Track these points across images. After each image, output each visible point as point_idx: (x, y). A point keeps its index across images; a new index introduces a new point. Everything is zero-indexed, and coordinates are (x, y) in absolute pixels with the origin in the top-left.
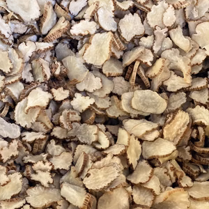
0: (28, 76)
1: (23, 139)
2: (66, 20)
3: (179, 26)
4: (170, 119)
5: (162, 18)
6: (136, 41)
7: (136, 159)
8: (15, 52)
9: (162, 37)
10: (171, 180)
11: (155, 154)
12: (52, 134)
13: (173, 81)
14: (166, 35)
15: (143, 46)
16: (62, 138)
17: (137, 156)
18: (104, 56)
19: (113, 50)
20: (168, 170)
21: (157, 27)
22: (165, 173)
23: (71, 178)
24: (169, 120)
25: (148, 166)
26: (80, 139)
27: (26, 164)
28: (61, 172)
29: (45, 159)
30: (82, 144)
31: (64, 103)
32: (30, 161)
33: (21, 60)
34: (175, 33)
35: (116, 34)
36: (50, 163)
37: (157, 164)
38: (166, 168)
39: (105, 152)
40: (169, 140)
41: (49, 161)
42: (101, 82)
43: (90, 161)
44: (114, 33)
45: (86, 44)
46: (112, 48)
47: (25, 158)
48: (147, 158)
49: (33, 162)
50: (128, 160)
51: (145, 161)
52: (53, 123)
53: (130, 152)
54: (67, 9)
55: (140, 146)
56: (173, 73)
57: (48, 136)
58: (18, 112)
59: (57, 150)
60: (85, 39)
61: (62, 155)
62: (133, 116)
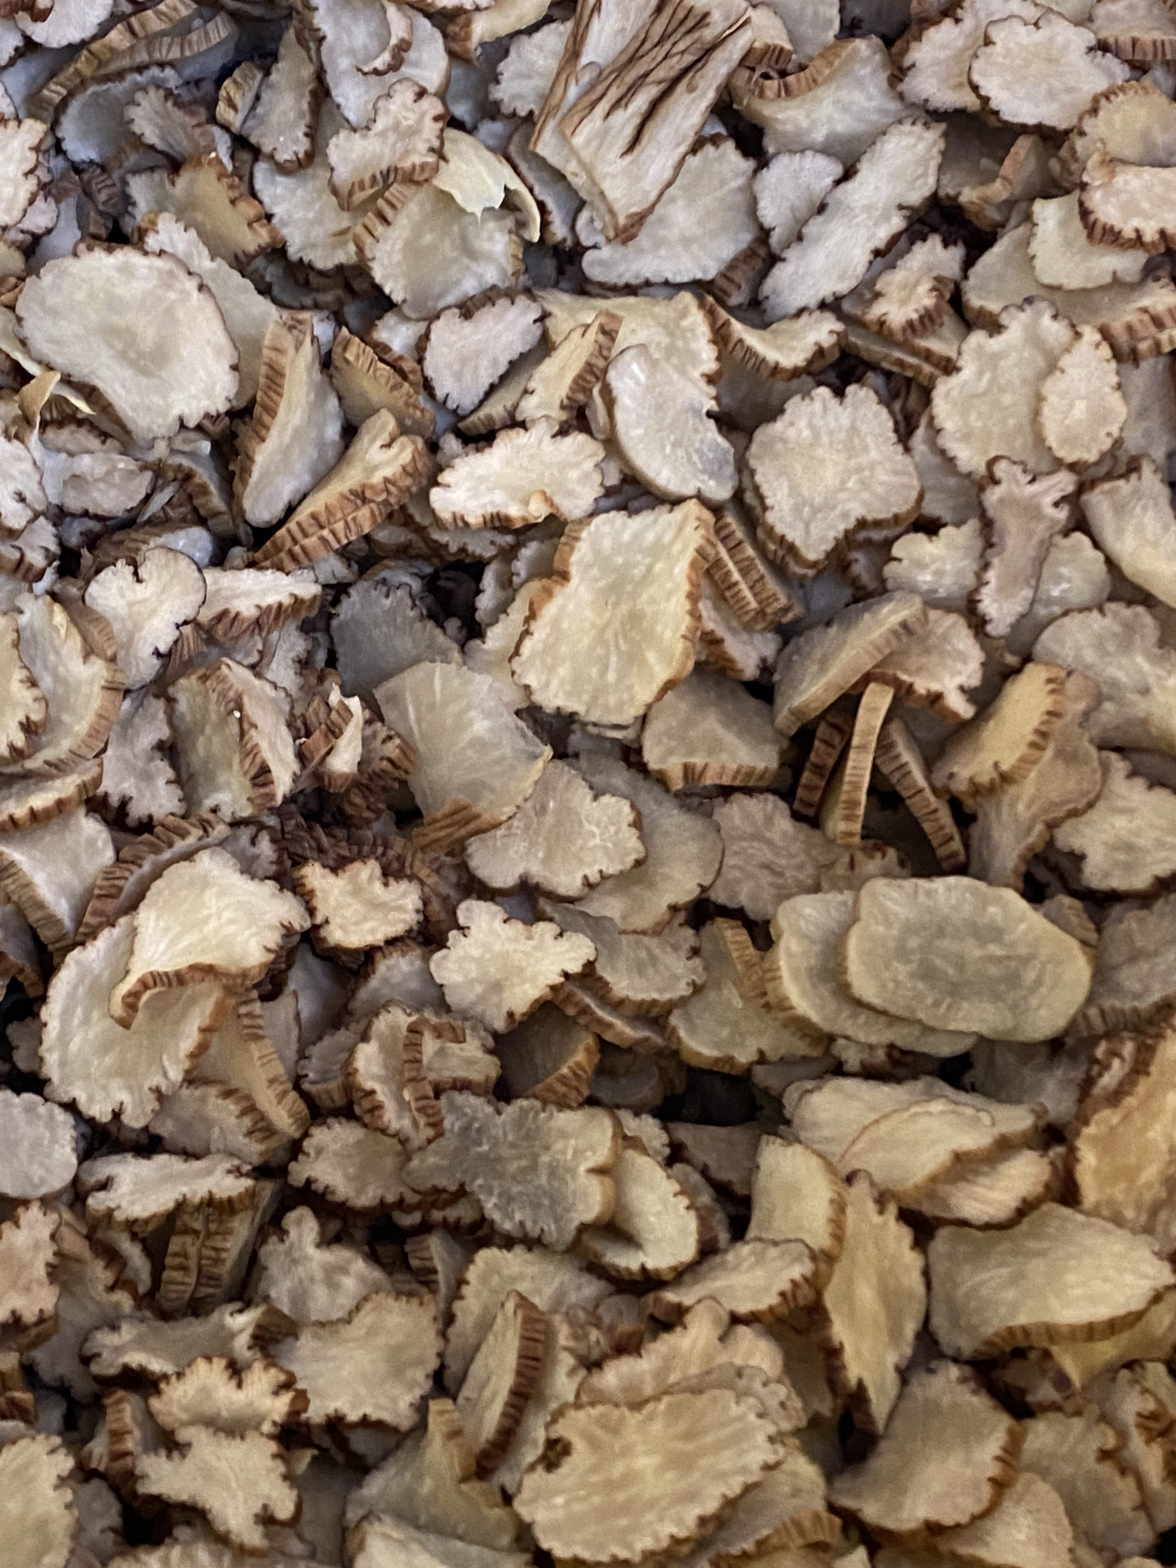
0: (147, 777)
1: (97, 1202)
2: (404, 430)
3: (1147, 470)
4: (1117, 1070)
5: (1036, 413)
6: (861, 563)
7: (892, 1359)
8: (60, 617)
9: (1041, 530)
10: (1144, 1506)
11: (1022, 1319)
12: (300, 1172)
13: (1121, 823)
14: (1062, 514)
15: (913, 590)
16: (366, 1199)
17: (895, 1334)
18: (651, 657)
19: (711, 622)
20: (1123, 1435)
21: (1001, 469)
22: (1105, 1455)
23: (427, 1486)
24: (1108, 1080)
25: (980, 1402)
26: (490, 1205)
27: (108, 1384)
28: (360, 1443)
29: (241, 1344)
30: (508, 1242)
31: (382, 967)
32: (135, 1359)
33: (98, 669)
34: (1120, 510)
35: (730, 519)
36: (274, 1376)
37: (1046, 1392)
38: (1105, 1418)
39: (670, 1296)
40: (1118, 1220)
41: (271, 1361)
42: (637, 824)
43: (566, 1361)
44: (716, 509)
45: (536, 585)
46: (705, 608)
47: (106, 1339)
48: (967, 1345)
49: (156, 1366)
50: (833, 1353)
51: (954, 1372)
52: (305, 1096)
53: (849, 1298)
54: (408, 365)
55: (912, 1260)
56: (1119, 765)
57: (268, 1189)
58: (66, 1015)
59: (333, 1286)
60: (529, 551)
61: (365, 1319)
62: (852, 1058)
